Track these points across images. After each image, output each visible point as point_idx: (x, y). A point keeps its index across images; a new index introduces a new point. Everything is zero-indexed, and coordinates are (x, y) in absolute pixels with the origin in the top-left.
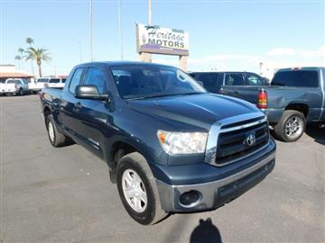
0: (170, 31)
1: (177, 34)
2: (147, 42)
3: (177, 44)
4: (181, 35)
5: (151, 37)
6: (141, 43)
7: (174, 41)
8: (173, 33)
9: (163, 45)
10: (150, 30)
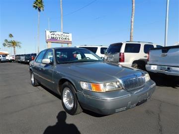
0: (62, 33)
1: (65, 34)
2: (50, 38)
3: (66, 39)
4: (68, 35)
5: (53, 36)
6: (47, 38)
7: (64, 38)
8: (64, 34)
9: (59, 39)
10: (52, 33)
